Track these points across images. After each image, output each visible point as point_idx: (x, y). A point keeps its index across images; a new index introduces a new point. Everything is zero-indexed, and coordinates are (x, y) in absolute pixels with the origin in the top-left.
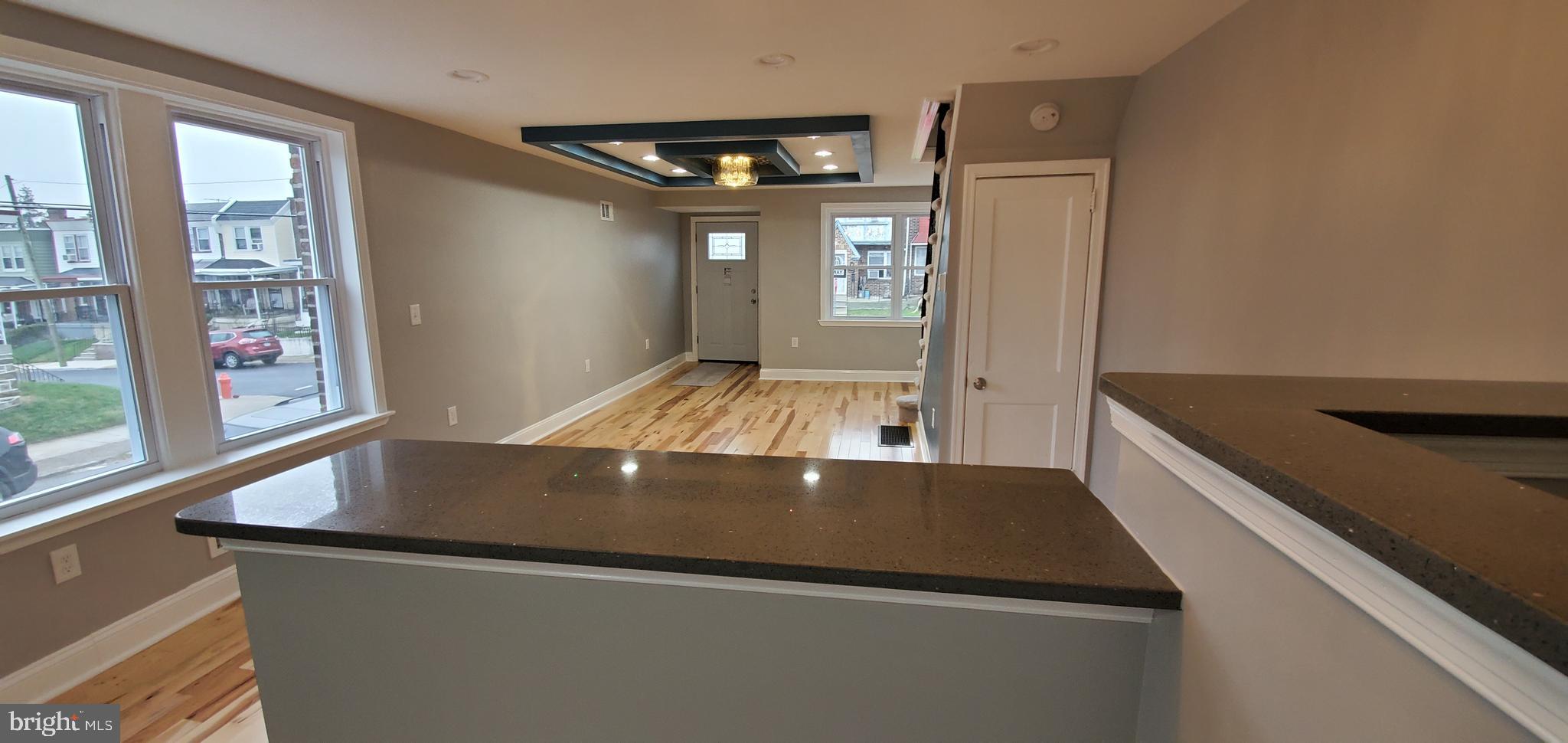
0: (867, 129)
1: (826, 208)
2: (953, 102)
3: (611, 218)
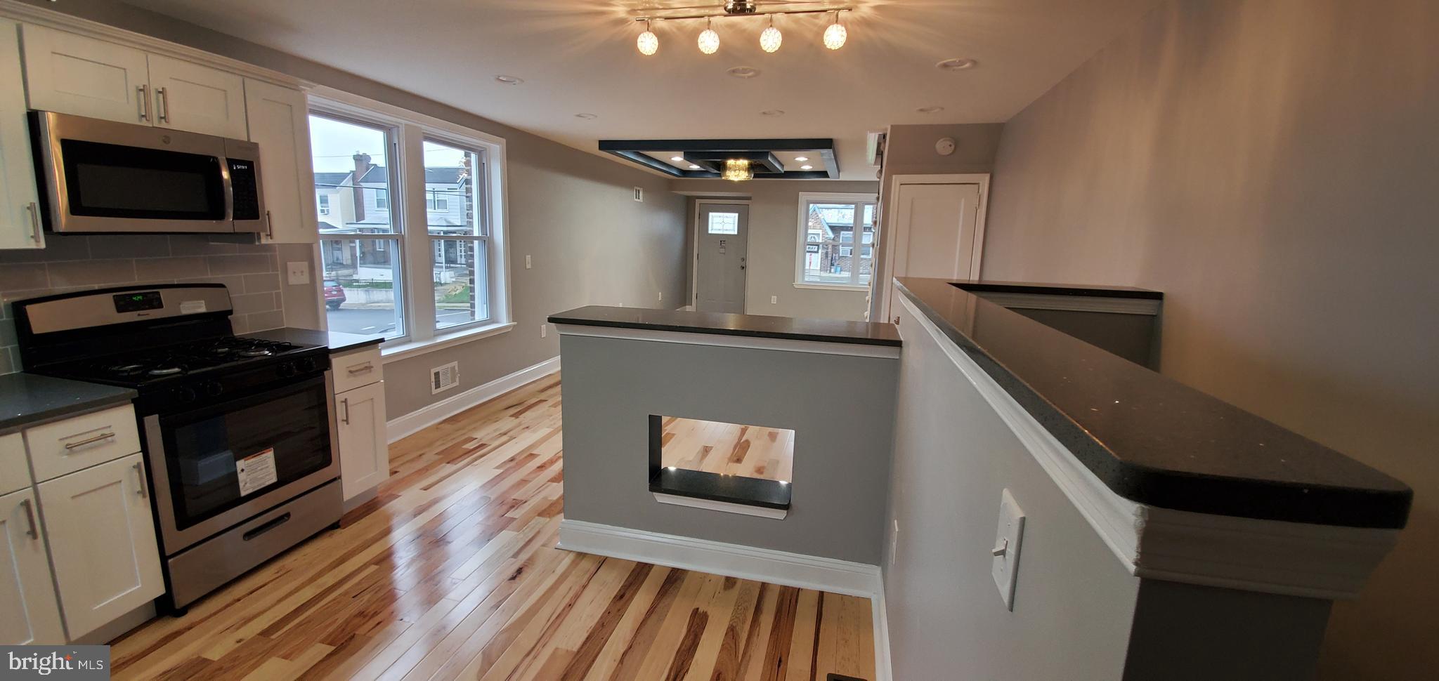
0: (832, 148)
1: (803, 196)
2: (886, 135)
3: (641, 200)
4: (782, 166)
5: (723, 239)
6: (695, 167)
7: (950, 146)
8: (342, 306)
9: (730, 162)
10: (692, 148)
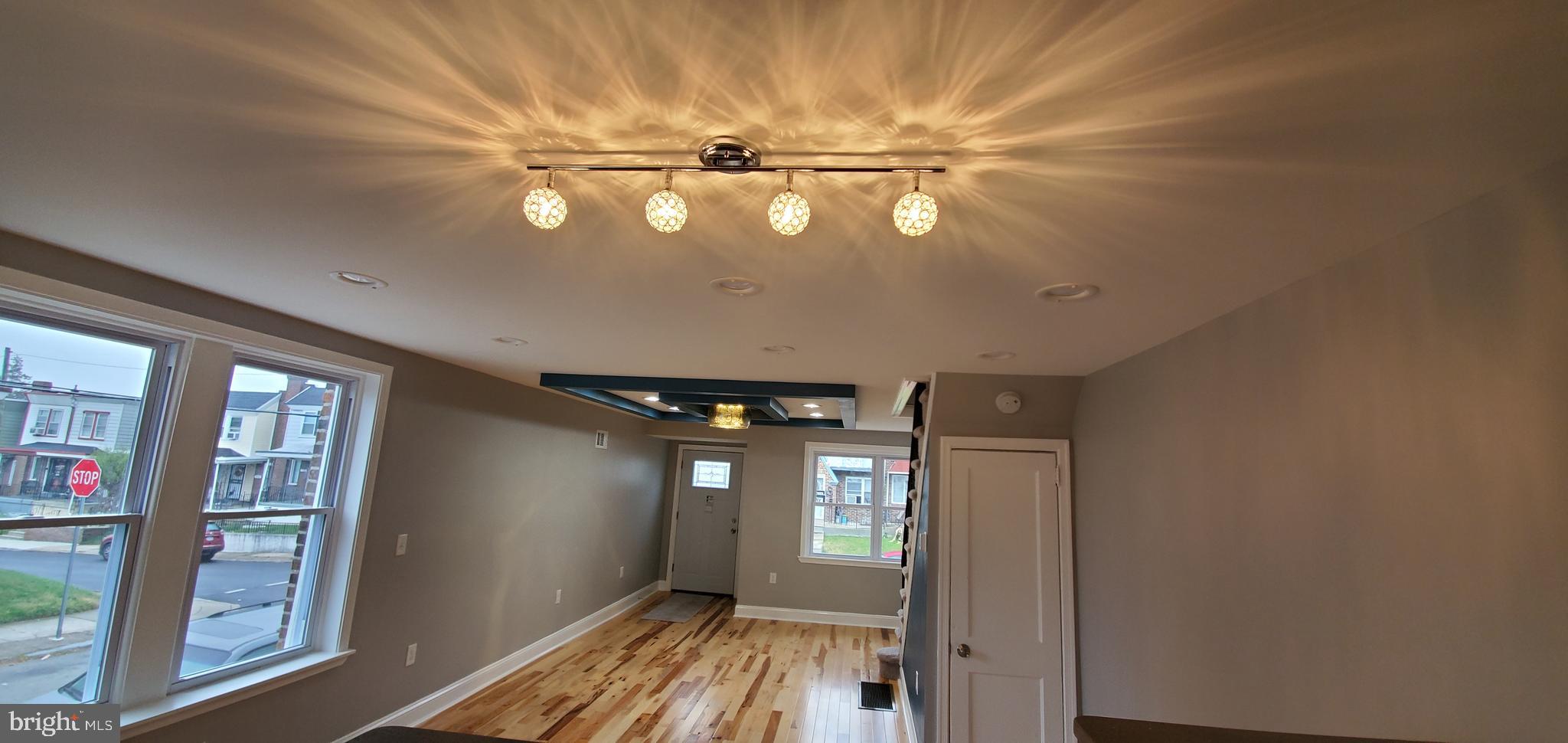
0: (854, 397)
1: (811, 447)
2: (929, 383)
3: (605, 446)
4: (786, 412)
5: (710, 494)
6: (674, 409)
7: (1016, 402)
8: (217, 556)
9: (720, 406)
10: (668, 388)
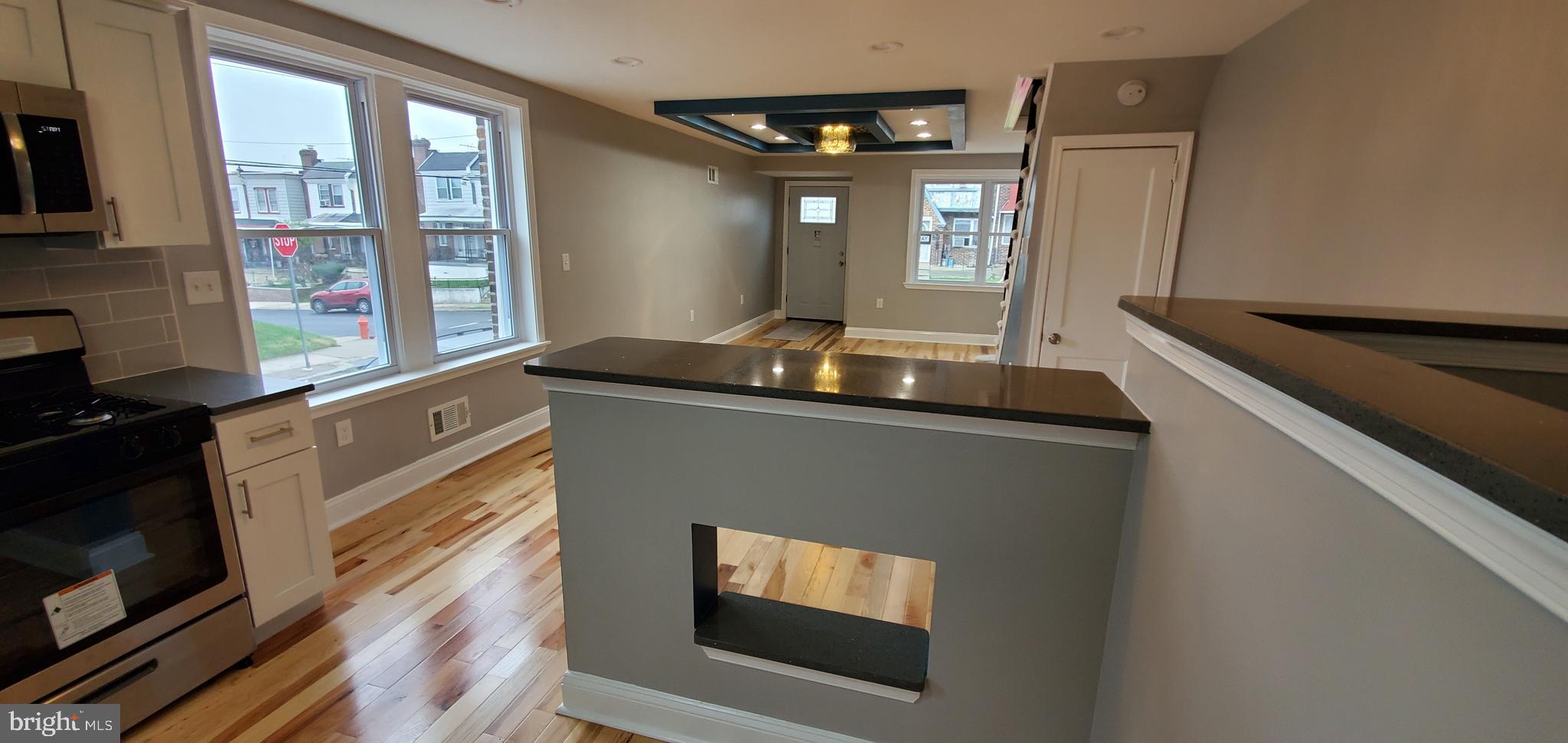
0: (963, 103)
1: (917, 175)
2: (1045, 79)
3: (716, 182)
4: (893, 134)
5: (818, 229)
6: (782, 138)
7: (1140, 91)
9: (827, 129)
10: (779, 110)
